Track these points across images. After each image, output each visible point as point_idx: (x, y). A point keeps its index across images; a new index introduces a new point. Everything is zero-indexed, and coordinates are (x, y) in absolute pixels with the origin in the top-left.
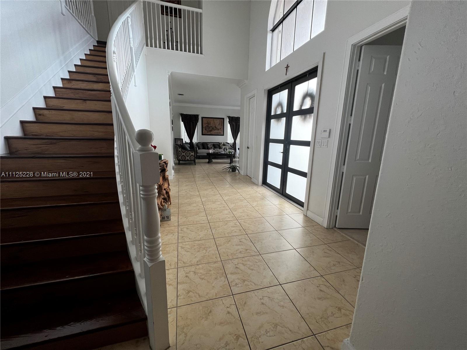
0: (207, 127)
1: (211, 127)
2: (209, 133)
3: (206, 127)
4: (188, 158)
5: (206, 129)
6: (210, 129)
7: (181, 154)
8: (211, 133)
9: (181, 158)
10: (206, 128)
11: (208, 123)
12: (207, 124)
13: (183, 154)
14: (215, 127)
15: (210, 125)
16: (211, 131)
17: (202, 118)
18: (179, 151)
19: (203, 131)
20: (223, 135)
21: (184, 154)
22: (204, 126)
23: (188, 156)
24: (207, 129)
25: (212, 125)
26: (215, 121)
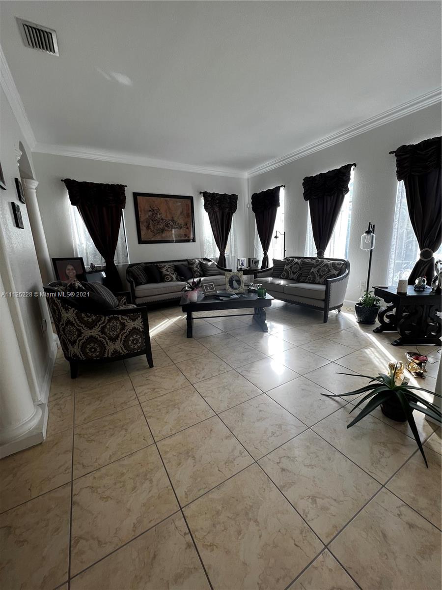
0: (151, 222)
1: (162, 219)
2: (158, 238)
3: (148, 221)
4: (118, 346)
5: (148, 227)
6: (159, 227)
7: (80, 333)
8: (163, 235)
9: (83, 349)
10: (149, 224)
11: (153, 210)
12: (150, 213)
13: (87, 333)
14: (173, 221)
15: (159, 216)
16: (163, 231)
17: (136, 195)
18: (69, 322)
19: (143, 233)
20: (194, 241)
21: (95, 332)
22: (143, 218)
23: (117, 336)
24: (152, 227)
25: (163, 216)
26: (171, 204)
